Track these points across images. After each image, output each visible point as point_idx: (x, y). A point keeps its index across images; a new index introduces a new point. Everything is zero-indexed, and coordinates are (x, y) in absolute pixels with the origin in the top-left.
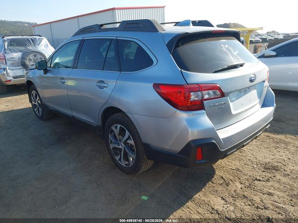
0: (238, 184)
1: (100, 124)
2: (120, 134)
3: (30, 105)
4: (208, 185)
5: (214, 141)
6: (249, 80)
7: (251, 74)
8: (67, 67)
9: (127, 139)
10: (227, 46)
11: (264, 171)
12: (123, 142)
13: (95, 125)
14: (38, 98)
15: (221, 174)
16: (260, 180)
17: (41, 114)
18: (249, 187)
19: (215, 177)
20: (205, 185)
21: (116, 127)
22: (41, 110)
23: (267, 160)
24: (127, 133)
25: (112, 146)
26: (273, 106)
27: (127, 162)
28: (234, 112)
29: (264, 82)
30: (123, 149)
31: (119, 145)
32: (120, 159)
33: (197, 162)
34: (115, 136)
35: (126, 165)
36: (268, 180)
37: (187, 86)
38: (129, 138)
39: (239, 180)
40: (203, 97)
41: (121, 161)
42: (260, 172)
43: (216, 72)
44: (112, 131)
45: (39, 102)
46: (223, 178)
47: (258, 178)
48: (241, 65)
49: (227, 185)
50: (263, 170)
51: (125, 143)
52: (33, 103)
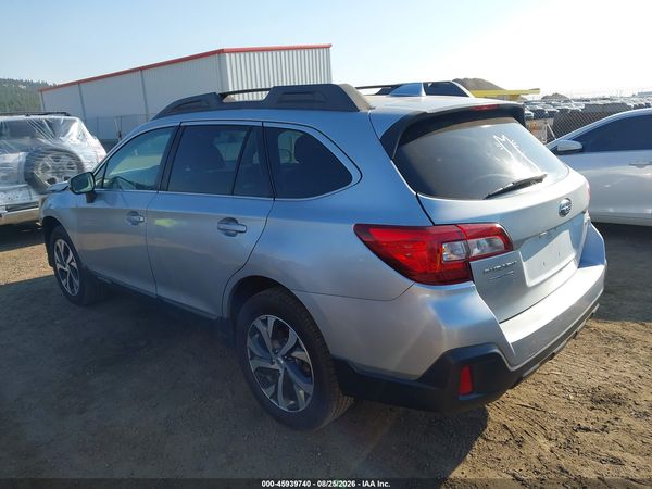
0: (542, 441)
1: (225, 316)
2: (274, 337)
3: (50, 271)
4: (476, 446)
5: (497, 351)
6: (557, 210)
7: (560, 199)
8: (139, 187)
9: (293, 349)
10: (504, 138)
11: (593, 408)
12: (283, 357)
13: (214, 318)
14: (71, 255)
15: (502, 418)
16: (587, 430)
17: (77, 291)
18: (568, 446)
19: (490, 425)
20: (470, 447)
21: (265, 322)
22: (77, 282)
23: (595, 383)
24: (293, 336)
25: (253, 365)
26: (603, 263)
27: (292, 402)
28: (530, 283)
29: (584, 212)
30: (282, 372)
31: (273, 363)
32: (274, 396)
33: (461, 398)
34: (261, 342)
35: (290, 408)
36: (604, 429)
37: (435, 230)
38: (297, 346)
39: (543, 431)
40: (469, 253)
41: (277, 400)
42: (584, 409)
43: (490, 197)
44: (256, 330)
45: (74, 264)
46: (507, 429)
47: (583, 425)
48: (539, 180)
49: (520, 443)
50: (590, 404)
51: (288, 357)
52: (59, 266)
